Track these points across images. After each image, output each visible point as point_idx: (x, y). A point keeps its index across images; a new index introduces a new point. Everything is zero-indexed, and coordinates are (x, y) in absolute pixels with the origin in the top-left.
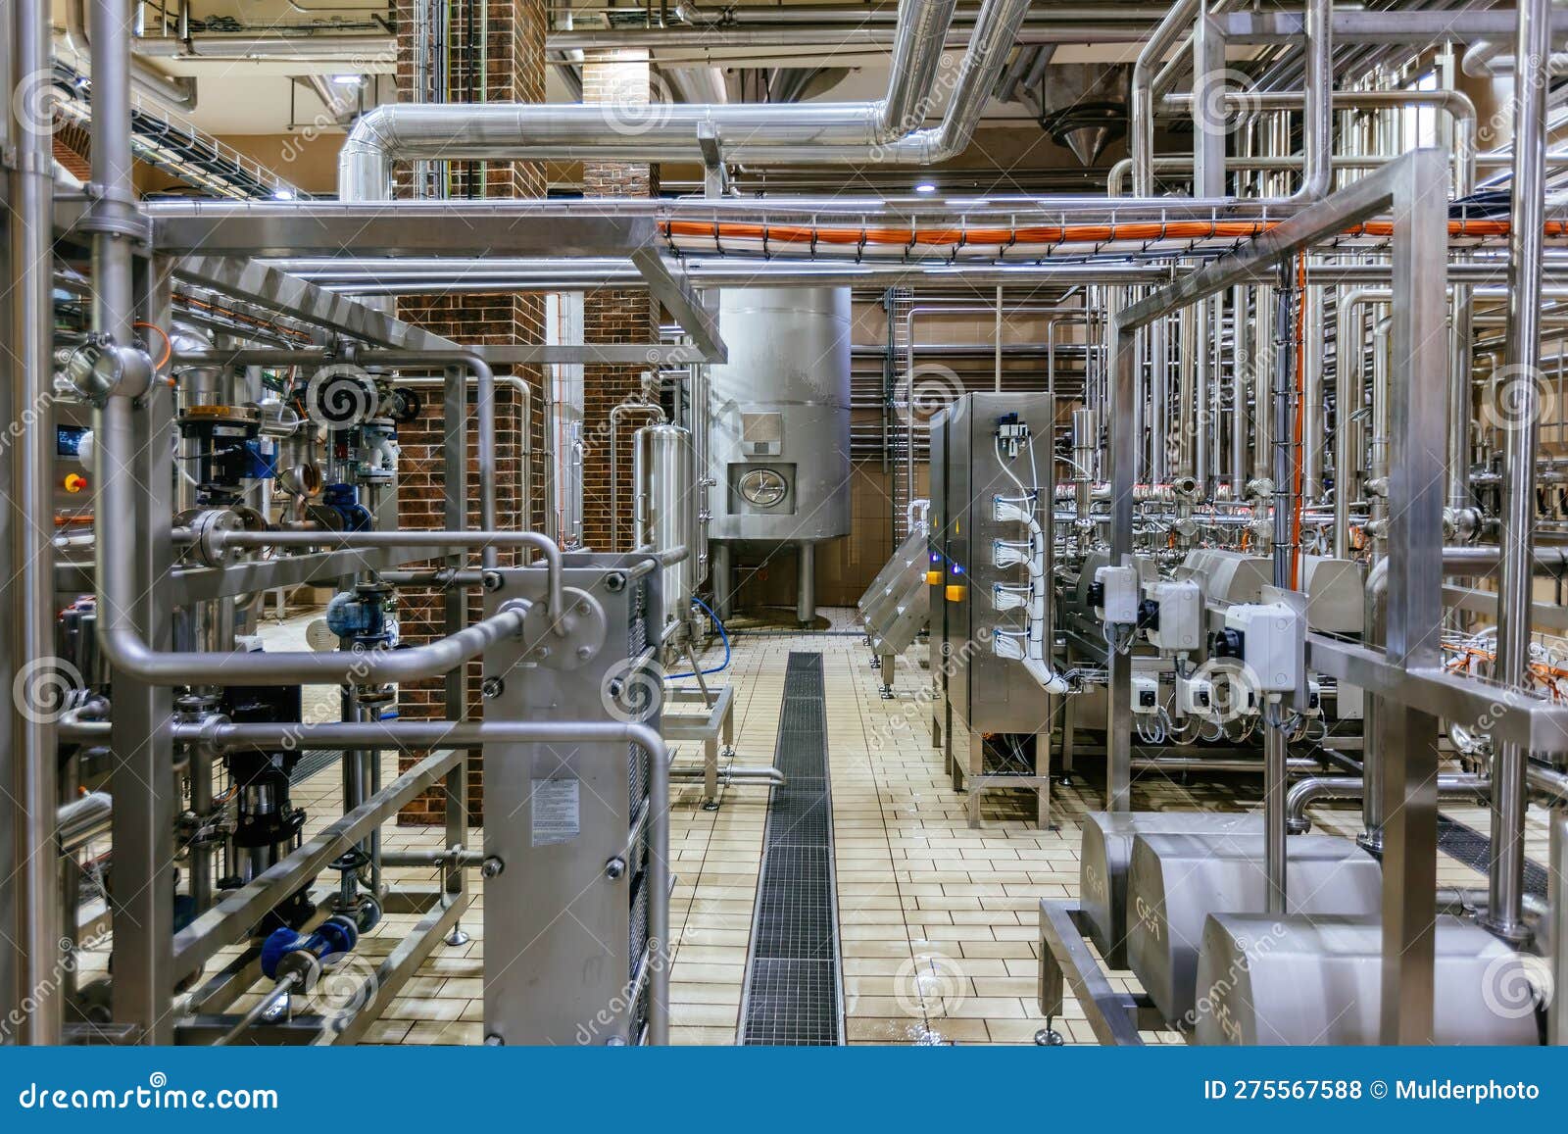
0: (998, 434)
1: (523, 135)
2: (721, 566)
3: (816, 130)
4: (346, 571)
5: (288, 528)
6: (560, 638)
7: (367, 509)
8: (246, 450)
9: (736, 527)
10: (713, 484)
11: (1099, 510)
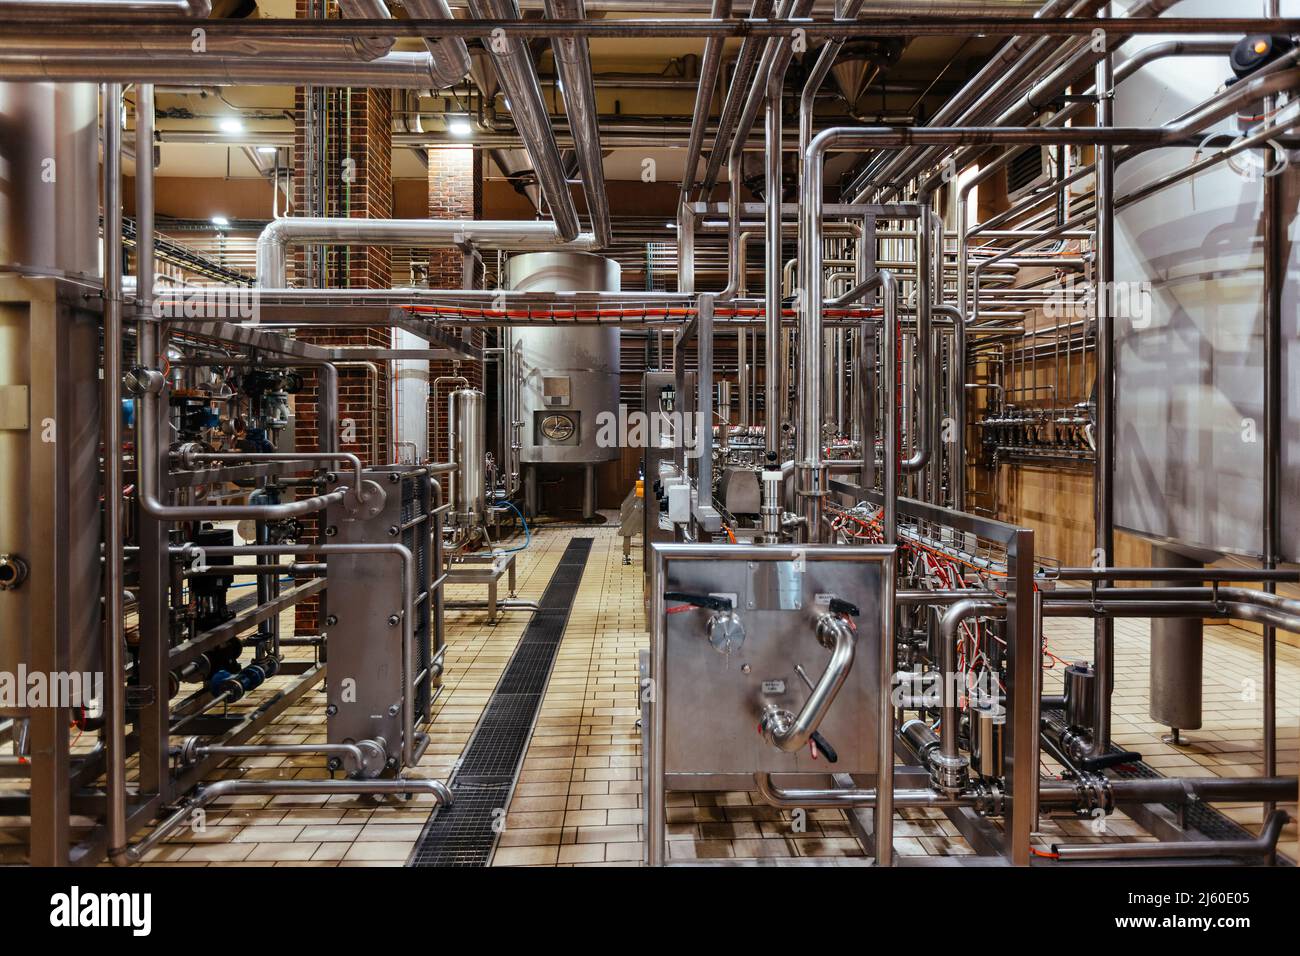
0: (661, 397)
1: (360, 236)
2: (530, 481)
3: (523, 235)
4: (258, 475)
5: (226, 452)
6: (363, 504)
7: (271, 442)
8: (204, 412)
9: (539, 455)
10: (523, 425)
11: (755, 442)
